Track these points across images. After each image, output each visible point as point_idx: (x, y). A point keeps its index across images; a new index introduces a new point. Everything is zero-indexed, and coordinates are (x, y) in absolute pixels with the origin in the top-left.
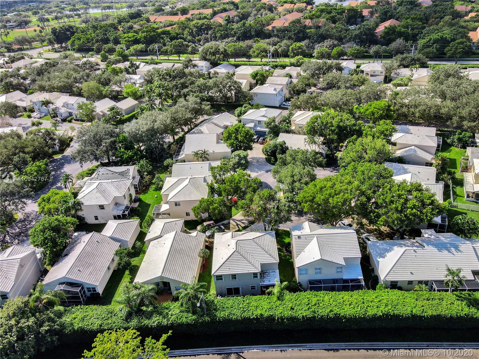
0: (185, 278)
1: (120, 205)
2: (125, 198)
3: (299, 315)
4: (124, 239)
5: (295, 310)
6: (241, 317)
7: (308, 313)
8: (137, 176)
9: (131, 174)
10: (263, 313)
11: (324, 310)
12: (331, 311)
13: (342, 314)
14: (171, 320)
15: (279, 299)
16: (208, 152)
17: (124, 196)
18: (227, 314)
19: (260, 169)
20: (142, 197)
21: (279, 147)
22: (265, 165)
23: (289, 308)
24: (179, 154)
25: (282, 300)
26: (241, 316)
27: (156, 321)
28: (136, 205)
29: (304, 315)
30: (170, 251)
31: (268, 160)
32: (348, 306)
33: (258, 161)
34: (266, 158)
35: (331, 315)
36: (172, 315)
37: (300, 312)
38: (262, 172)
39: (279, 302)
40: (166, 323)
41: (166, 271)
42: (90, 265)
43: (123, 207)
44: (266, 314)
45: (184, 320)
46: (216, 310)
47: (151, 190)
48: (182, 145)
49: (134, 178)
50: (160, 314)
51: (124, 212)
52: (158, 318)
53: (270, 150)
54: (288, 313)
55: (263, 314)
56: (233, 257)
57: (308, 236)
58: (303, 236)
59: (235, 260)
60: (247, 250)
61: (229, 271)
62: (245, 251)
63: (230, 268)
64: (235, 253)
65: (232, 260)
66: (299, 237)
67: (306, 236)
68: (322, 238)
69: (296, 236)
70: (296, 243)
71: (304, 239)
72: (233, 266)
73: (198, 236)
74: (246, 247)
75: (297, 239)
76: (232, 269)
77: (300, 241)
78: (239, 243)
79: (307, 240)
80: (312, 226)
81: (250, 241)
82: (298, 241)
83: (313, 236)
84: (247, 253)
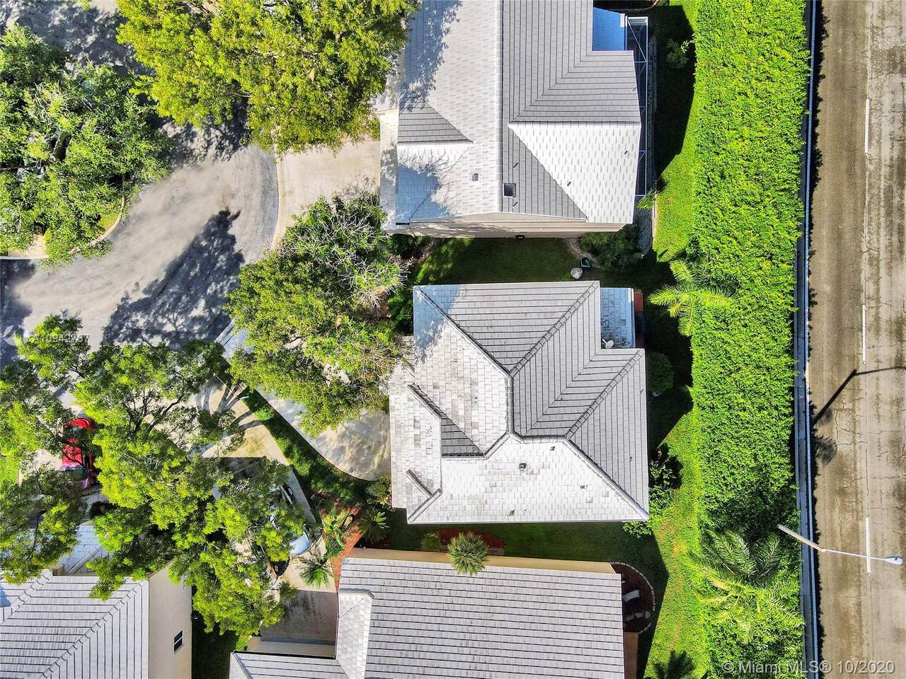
26: (785, 416)
56: (591, 447)
57: (505, 155)
58: (505, 174)
59: (603, 439)
60: (552, 394)
61: (639, 460)
62: (558, 404)
63: (627, 456)
64: (578, 442)
65: (603, 452)
66: (508, 191)
67: (505, 161)
68: (516, 105)
69: (502, 201)
70: (528, 208)
71: (516, 173)
72: (621, 446)
73: (367, 588)
74: (540, 402)
75: (516, 199)
76: (633, 452)
77: (522, 191)
78: (523, 425)
79: (522, 164)
80: (423, 133)
81: (516, 383)
82: (523, 197)
83: (505, 135)
84: (565, 397)
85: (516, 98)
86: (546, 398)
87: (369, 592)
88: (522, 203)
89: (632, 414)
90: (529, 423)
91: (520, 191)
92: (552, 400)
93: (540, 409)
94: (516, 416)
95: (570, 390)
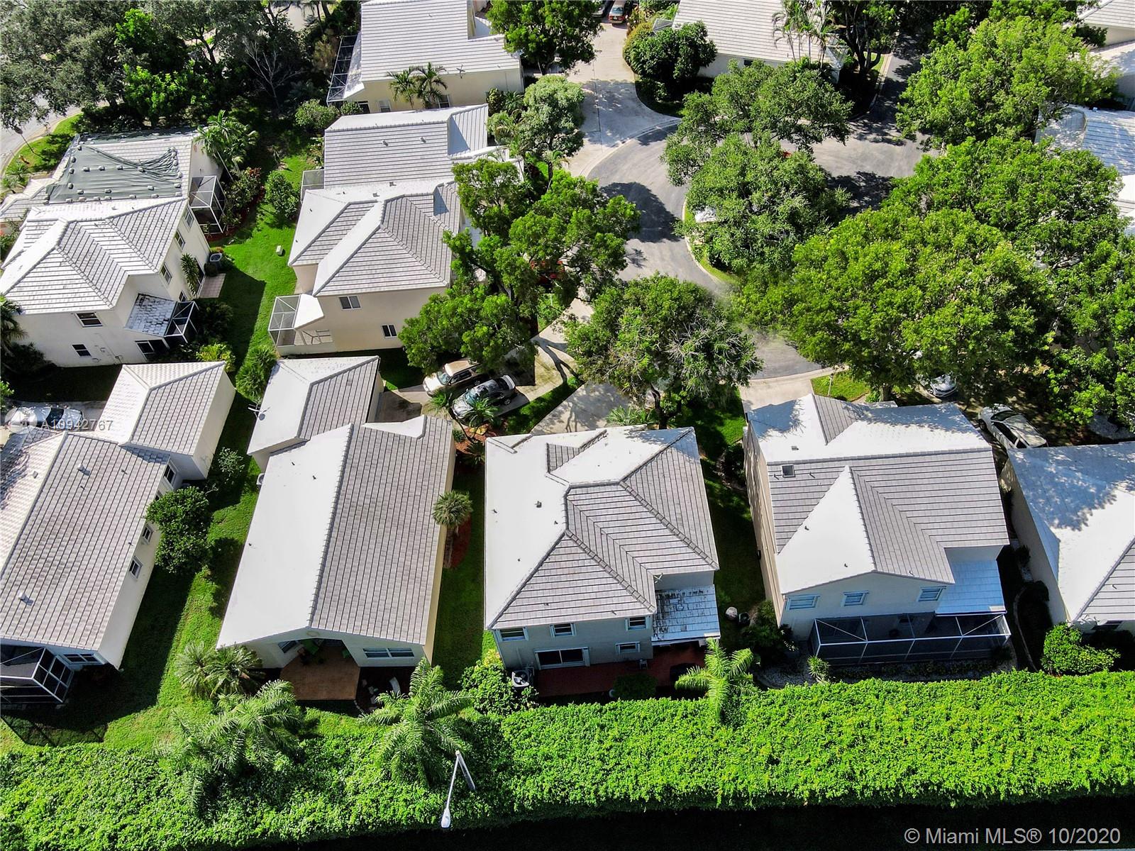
0: (392, 620)
1: (156, 300)
2: (168, 277)
3: (796, 786)
4: (175, 449)
5: (782, 767)
6: (597, 797)
7: (828, 778)
8: (206, 178)
9: (185, 169)
10: (672, 777)
11: (883, 767)
12: (911, 771)
13: (950, 785)
14: (355, 811)
15: (724, 718)
16: (442, 73)
17: (164, 270)
18: (547, 786)
19: (621, 133)
20: (234, 252)
21: (684, 49)
22: (637, 113)
23: (759, 759)
24: (344, 79)
25: (737, 726)
26: (596, 791)
27: (302, 817)
28: (215, 288)
29: (816, 787)
30: (334, 514)
31: (644, 92)
32: (966, 750)
33: (611, 99)
34: (637, 84)
35: (911, 787)
36: (356, 793)
37: (803, 774)
38: (629, 141)
39: (725, 733)
40: (338, 823)
41: (326, 605)
42: (62, 570)
43: (168, 311)
44: (684, 785)
45: (402, 812)
46: (507, 768)
47: (261, 224)
48: (352, 39)
49: (196, 183)
50: (317, 786)
51: (172, 329)
52: (308, 805)
53: (652, 58)
54: (757, 781)
55: (673, 782)
56: (558, 558)
57: (819, 465)
58: (802, 467)
59: (566, 571)
60: (606, 524)
61: (545, 614)
62: (598, 530)
63: (550, 600)
64: (563, 543)
65: (553, 572)
66: (788, 471)
67: (813, 466)
68: (868, 473)
69: (777, 464)
70: (776, 491)
71: (806, 477)
72: (559, 592)
73: (427, 434)
74: (598, 513)
75: (781, 478)
76: (554, 606)
77: (791, 484)
78: (577, 497)
79: (814, 483)
80: (826, 413)
81: (614, 488)
82: (785, 484)
83: (837, 464)
84: (604, 537)
85: (875, 472)
86: (602, 518)
87: (423, 436)
88: (779, 485)
89: (591, 602)
90: (579, 503)
91: (789, 482)
92: (601, 525)
93: (592, 513)
94: (584, 490)
95: (611, 542)
